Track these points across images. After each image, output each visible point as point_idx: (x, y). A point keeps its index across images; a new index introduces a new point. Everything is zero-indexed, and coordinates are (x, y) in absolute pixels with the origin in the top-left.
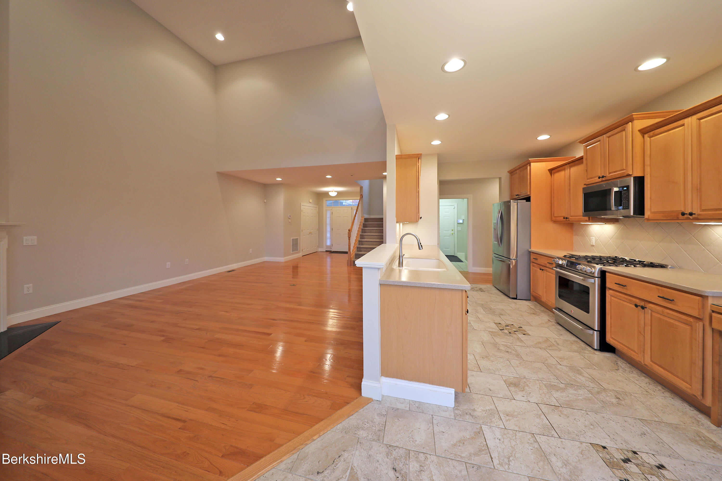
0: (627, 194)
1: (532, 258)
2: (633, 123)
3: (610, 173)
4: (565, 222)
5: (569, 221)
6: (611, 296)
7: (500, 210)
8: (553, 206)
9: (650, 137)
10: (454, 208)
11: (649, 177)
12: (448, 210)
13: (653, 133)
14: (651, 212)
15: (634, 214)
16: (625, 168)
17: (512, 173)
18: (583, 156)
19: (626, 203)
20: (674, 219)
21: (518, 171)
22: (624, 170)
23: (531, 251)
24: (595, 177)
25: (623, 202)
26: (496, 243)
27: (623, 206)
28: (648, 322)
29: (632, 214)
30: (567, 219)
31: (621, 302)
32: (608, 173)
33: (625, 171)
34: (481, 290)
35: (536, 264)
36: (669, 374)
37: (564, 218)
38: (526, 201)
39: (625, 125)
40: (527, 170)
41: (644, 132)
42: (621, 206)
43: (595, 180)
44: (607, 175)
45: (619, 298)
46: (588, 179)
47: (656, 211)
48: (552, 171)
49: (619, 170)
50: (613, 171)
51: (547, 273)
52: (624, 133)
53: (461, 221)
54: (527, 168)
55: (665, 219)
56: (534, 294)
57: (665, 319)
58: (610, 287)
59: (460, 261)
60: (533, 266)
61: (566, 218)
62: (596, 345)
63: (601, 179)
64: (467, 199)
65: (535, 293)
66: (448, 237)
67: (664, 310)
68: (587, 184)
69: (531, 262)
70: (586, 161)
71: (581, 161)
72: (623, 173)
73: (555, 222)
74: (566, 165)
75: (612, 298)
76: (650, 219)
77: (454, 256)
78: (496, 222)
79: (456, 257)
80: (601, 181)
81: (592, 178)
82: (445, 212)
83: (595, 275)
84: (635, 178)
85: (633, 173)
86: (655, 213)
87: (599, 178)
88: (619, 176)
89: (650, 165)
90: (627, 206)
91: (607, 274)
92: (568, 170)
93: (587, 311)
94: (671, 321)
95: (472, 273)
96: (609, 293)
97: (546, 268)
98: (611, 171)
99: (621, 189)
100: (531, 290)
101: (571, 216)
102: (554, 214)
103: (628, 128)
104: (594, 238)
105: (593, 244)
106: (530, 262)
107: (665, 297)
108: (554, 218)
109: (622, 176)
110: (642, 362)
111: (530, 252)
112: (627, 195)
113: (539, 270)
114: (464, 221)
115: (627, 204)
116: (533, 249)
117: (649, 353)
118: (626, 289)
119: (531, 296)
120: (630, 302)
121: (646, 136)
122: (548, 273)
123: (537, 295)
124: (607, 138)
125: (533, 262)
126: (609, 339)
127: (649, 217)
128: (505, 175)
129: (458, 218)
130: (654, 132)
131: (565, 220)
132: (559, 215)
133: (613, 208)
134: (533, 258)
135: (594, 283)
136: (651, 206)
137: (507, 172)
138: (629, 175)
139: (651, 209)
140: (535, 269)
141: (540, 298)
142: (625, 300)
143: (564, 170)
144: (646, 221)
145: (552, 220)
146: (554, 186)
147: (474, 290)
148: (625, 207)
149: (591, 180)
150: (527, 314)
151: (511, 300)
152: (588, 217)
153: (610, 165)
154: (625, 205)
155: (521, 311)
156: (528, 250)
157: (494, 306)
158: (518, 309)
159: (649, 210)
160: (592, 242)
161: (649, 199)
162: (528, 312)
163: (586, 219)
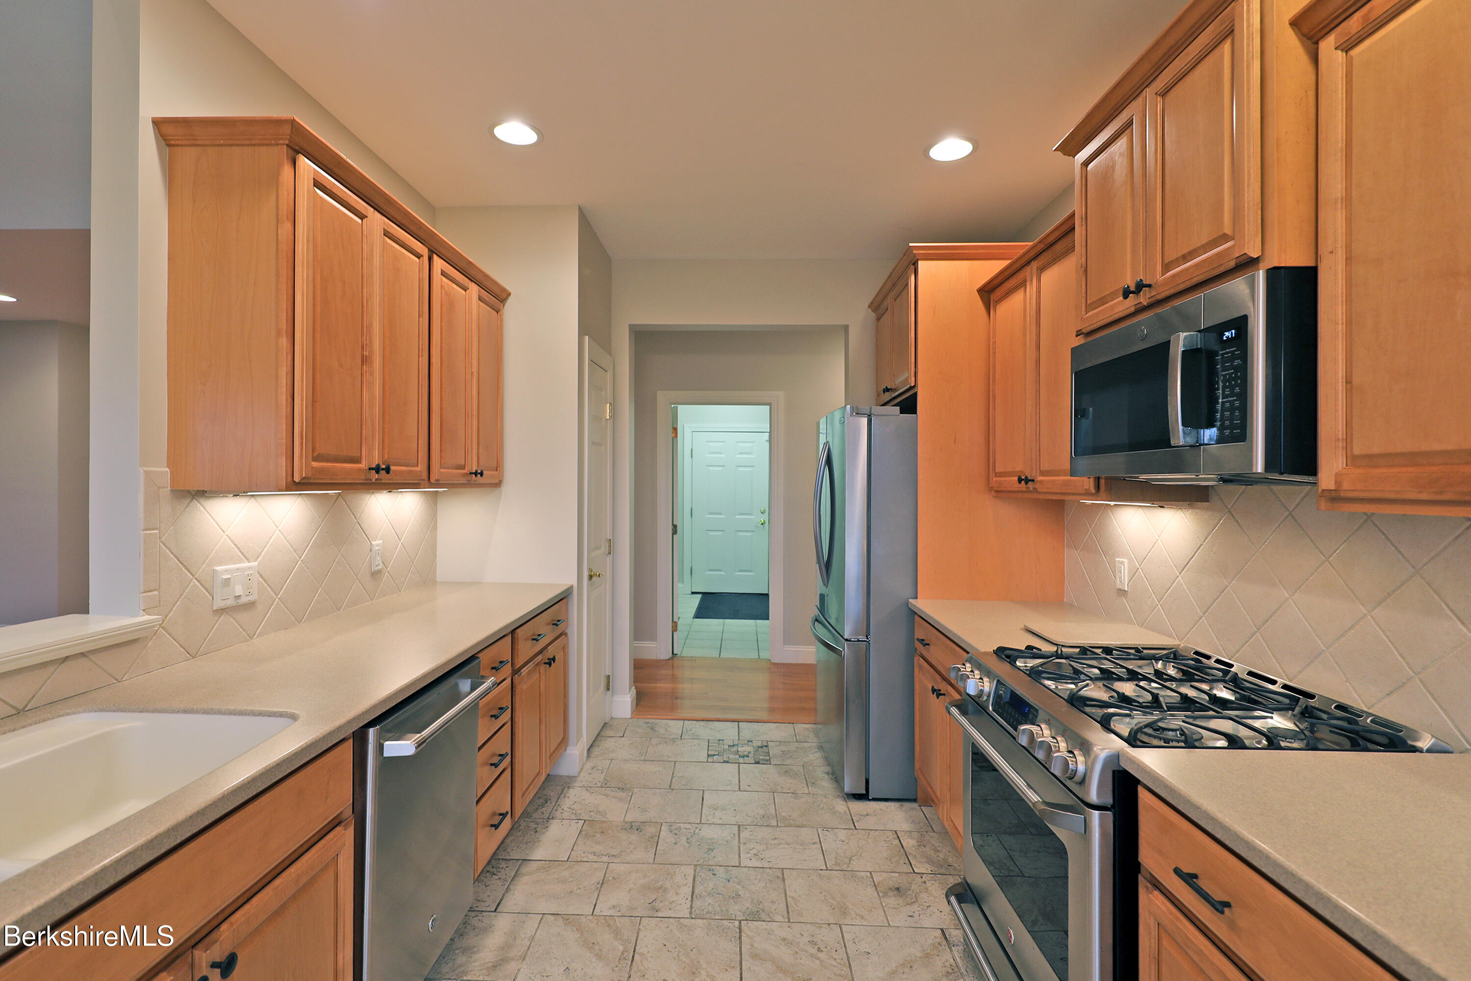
0: (1237, 361)
1: (916, 635)
3: (1166, 267)
4: (1024, 495)
5: (1035, 490)
6: (1159, 922)
7: (825, 447)
8: (991, 432)
11: (1341, 266)
13: (1364, 21)
14: (1353, 460)
15: (1270, 465)
16: (1228, 230)
18: (1075, 213)
19: (1232, 409)
21: (888, 297)
22: (1225, 238)
23: (917, 611)
24: (1112, 296)
25: (1219, 407)
27: (1218, 424)
29: (1259, 467)
30: (1030, 485)
32: (1159, 269)
33: (1229, 243)
34: (761, 754)
35: (925, 666)
37: (1020, 480)
38: (903, 412)
41: (1315, 27)
42: (1210, 425)
43: (1112, 307)
44: (1158, 277)
45: (1197, 959)
46: (1089, 307)
47: (1376, 450)
48: (989, 293)
49: (1206, 241)
50: (1180, 254)
60: (919, 666)
61: (1027, 481)
63: (1132, 300)
64: (767, 407)
66: (750, 534)
68: (1084, 331)
69: (915, 651)
72: (1221, 255)
73: (999, 493)
74: (1028, 263)
76: (1342, 494)
77: (762, 595)
79: (768, 596)
80: (1133, 309)
81: (1102, 301)
82: (741, 453)
83: (1088, 792)
84: (1274, 274)
85: (1263, 250)
86: (1370, 460)
87: (1127, 294)
88: (1205, 277)
89: (1348, 199)
90: (1237, 427)
91: (1143, 793)
92: (1035, 281)
95: (779, 664)
97: (949, 687)
98: (1171, 255)
99: (1213, 336)
101: (1043, 473)
102: (994, 462)
104: (1125, 560)
105: (1122, 588)
106: (912, 653)
108: (995, 479)
109: (1217, 272)
111: (913, 612)
112: (1236, 369)
115: (1237, 413)
118: (1231, 926)
121: (1328, 45)
123: (929, 789)
124: (1159, 99)
125: (919, 654)
127: (1338, 483)
128: (860, 321)
131: (1024, 488)
132: (1007, 470)
133: (1180, 435)
134: (920, 640)
135: (1086, 837)
136: (1348, 424)
137: (865, 305)
138: (1247, 265)
139: (1348, 440)
140: (923, 679)
143: (1023, 284)
144: (1323, 504)
145: (991, 486)
146: (994, 353)
147: (732, 756)
148: (1232, 427)
149: (1101, 308)
150: (871, 891)
151: (844, 803)
152: (1092, 480)
153: (1169, 226)
154: (1231, 419)
155: (850, 874)
156: (908, 604)
157: (754, 851)
158: (847, 861)
159: (1340, 444)
160: (1121, 577)
161: (1341, 387)
162: (881, 879)
163: (1085, 487)
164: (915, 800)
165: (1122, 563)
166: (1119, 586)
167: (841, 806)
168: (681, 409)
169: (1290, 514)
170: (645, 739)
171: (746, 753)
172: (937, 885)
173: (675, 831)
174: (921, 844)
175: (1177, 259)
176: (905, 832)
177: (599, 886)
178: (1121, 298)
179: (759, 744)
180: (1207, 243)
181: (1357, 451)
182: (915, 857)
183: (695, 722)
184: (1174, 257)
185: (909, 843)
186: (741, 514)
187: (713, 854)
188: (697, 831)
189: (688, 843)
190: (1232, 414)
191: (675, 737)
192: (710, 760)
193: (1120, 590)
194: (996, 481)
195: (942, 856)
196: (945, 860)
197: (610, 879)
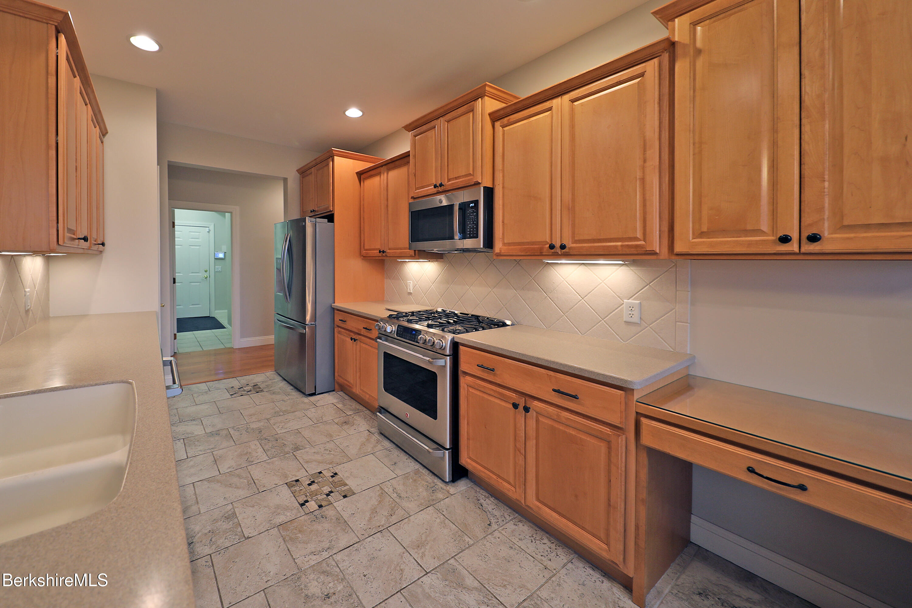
0: (475, 214)
1: (337, 318)
2: (483, 100)
3: (449, 180)
4: (380, 258)
5: (386, 256)
6: (468, 386)
7: (288, 235)
8: (362, 232)
9: (503, 127)
10: (209, 232)
11: (501, 189)
12: (198, 234)
13: (508, 120)
14: (504, 244)
15: (484, 247)
16: (471, 173)
17: (303, 172)
18: (409, 151)
19: (473, 228)
20: (536, 254)
21: (313, 169)
23: (336, 308)
24: (428, 185)
25: (469, 227)
26: (282, 294)
28: (532, 433)
29: (482, 247)
30: (384, 254)
31: (486, 396)
32: (446, 180)
33: (471, 177)
34: (257, 389)
35: (343, 330)
36: (570, 524)
37: (380, 252)
38: (328, 222)
39: (473, 102)
40: (328, 168)
41: (495, 117)
43: (427, 190)
44: (445, 182)
45: (483, 390)
46: (417, 188)
47: (510, 242)
48: (361, 175)
49: (463, 174)
50: (454, 177)
51: (362, 344)
52: (471, 114)
53: (221, 255)
54: (328, 165)
55: (522, 254)
56: (341, 381)
57: (561, 428)
58: (464, 370)
59: (220, 326)
60: (339, 332)
61: (383, 252)
62: (447, 473)
63: (436, 190)
64: (230, 214)
65: (343, 378)
66: (198, 284)
67: (561, 413)
68: (414, 197)
69: (335, 326)
70: (414, 159)
71: (405, 160)
72: (469, 180)
73: (365, 258)
74: (382, 166)
75: (471, 390)
76: (501, 254)
77: (209, 317)
78: (280, 257)
79: (214, 318)
80: (436, 192)
81: (423, 187)
82: (192, 238)
83: (446, 352)
84: (484, 187)
85: (482, 181)
86: (509, 244)
87: (435, 186)
88: (462, 186)
89: (503, 170)
90: (475, 234)
91: (461, 347)
92: (385, 174)
93: (434, 415)
94: (573, 432)
95: (239, 349)
96: (464, 381)
97: (360, 336)
98: (451, 176)
99: (467, 205)
100: (336, 374)
101: (390, 249)
102: (364, 244)
103: (478, 108)
104: (411, 282)
105: (410, 292)
106: (333, 327)
107: (562, 390)
108: (364, 252)
109: (467, 185)
110: (523, 502)
111: (334, 309)
112: (475, 216)
113: (348, 340)
114: (227, 254)
115: (475, 229)
116: (338, 304)
117: (534, 487)
118: (495, 375)
119: (336, 383)
120: (503, 398)
121: (498, 124)
122: (364, 346)
123: (345, 382)
124: (446, 123)
125: (338, 326)
126: (465, 460)
127: (498, 251)
128: (293, 177)
129: (217, 249)
130: (508, 118)
131: (381, 255)
132: (372, 248)
133: (457, 236)
134: (340, 320)
135: (444, 367)
136: (503, 234)
137: (295, 170)
138: (477, 184)
139: (503, 239)
140: (342, 337)
141: (350, 387)
142: (492, 393)
143: (379, 174)
144: (495, 257)
145: (362, 254)
146: (364, 200)
147: (243, 393)
148: (473, 234)
149: (422, 190)
150: (336, 426)
151: (306, 399)
152: (413, 251)
153: (450, 166)
154: (473, 231)
155: (326, 423)
156: (331, 306)
157: (281, 427)
158: (321, 419)
159: (501, 240)
160: (409, 288)
161: (501, 223)
162: (337, 421)
163: (411, 254)
164: (334, 391)
165: (410, 283)
166: (409, 291)
167: (306, 400)
168: (177, 211)
169: (470, 262)
170: (189, 396)
171: (249, 390)
172: (358, 417)
173: (237, 430)
174: (344, 405)
175: (453, 178)
176: (337, 402)
177: (214, 462)
178: (433, 187)
179: (253, 385)
180: (464, 175)
181: (505, 242)
182: (345, 410)
183: (212, 382)
184: (452, 177)
185: (340, 406)
186: (192, 273)
187: (262, 433)
188: (248, 427)
189: (247, 432)
190: (473, 229)
191: (206, 391)
192: (232, 396)
193: (409, 293)
194: (365, 252)
195: (354, 407)
196: (356, 408)
197: (218, 458)
